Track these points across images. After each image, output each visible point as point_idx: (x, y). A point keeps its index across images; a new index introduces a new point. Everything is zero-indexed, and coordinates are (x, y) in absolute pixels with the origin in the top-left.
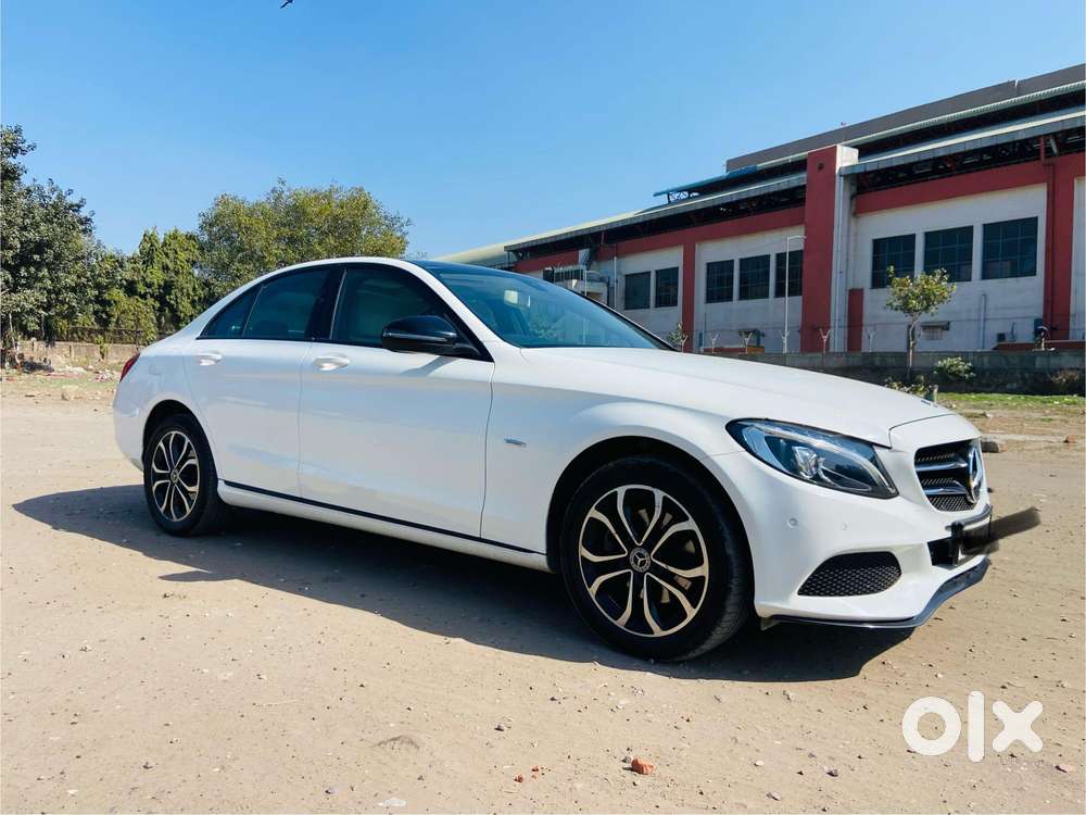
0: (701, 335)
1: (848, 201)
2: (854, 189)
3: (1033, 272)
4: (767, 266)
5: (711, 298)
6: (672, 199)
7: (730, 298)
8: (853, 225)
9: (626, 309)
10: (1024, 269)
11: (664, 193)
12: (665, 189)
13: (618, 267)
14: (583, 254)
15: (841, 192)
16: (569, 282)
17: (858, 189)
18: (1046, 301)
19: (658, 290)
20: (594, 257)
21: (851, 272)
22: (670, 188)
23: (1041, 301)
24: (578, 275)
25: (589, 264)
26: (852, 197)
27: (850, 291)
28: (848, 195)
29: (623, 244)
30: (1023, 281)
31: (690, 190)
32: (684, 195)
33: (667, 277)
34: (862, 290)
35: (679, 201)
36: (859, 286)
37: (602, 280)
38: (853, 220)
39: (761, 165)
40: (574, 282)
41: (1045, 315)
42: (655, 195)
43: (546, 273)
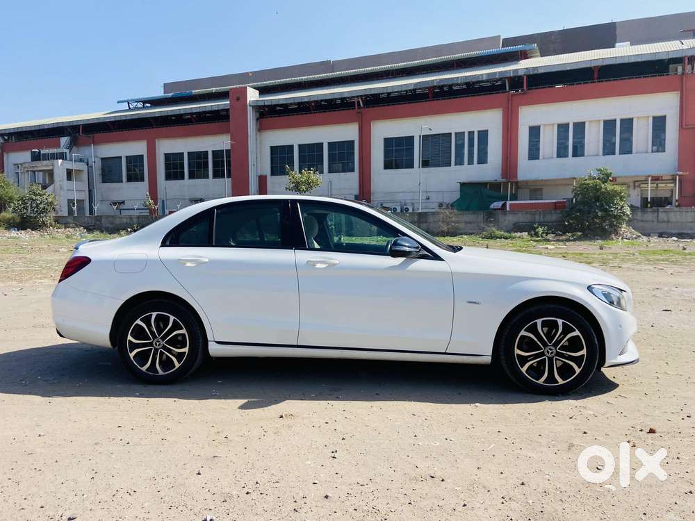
0: (163, 202)
1: (255, 122)
2: (258, 114)
3: (353, 170)
4: (207, 157)
5: (169, 177)
6: (131, 107)
7: (182, 177)
8: (258, 136)
9: (103, 182)
10: (348, 168)
11: (126, 102)
12: (126, 99)
13: (95, 152)
14: (64, 140)
15: (251, 116)
16: (56, 161)
17: (260, 115)
18: (360, 186)
19: (128, 170)
20: (74, 143)
21: (259, 165)
22: (130, 98)
23: (357, 186)
24: (62, 156)
25: (70, 147)
26: (257, 119)
27: (259, 177)
28: (255, 118)
29: (98, 136)
30: (349, 174)
31: (144, 102)
32: (140, 105)
33: (134, 161)
34: (266, 176)
35: (137, 109)
36: (264, 174)
37: (81, 160)
38: (258, 133)
39: (195, 92)
40: (60, 161)
41: (360, 193)
42: (118, 102)
43: (33, 153)
